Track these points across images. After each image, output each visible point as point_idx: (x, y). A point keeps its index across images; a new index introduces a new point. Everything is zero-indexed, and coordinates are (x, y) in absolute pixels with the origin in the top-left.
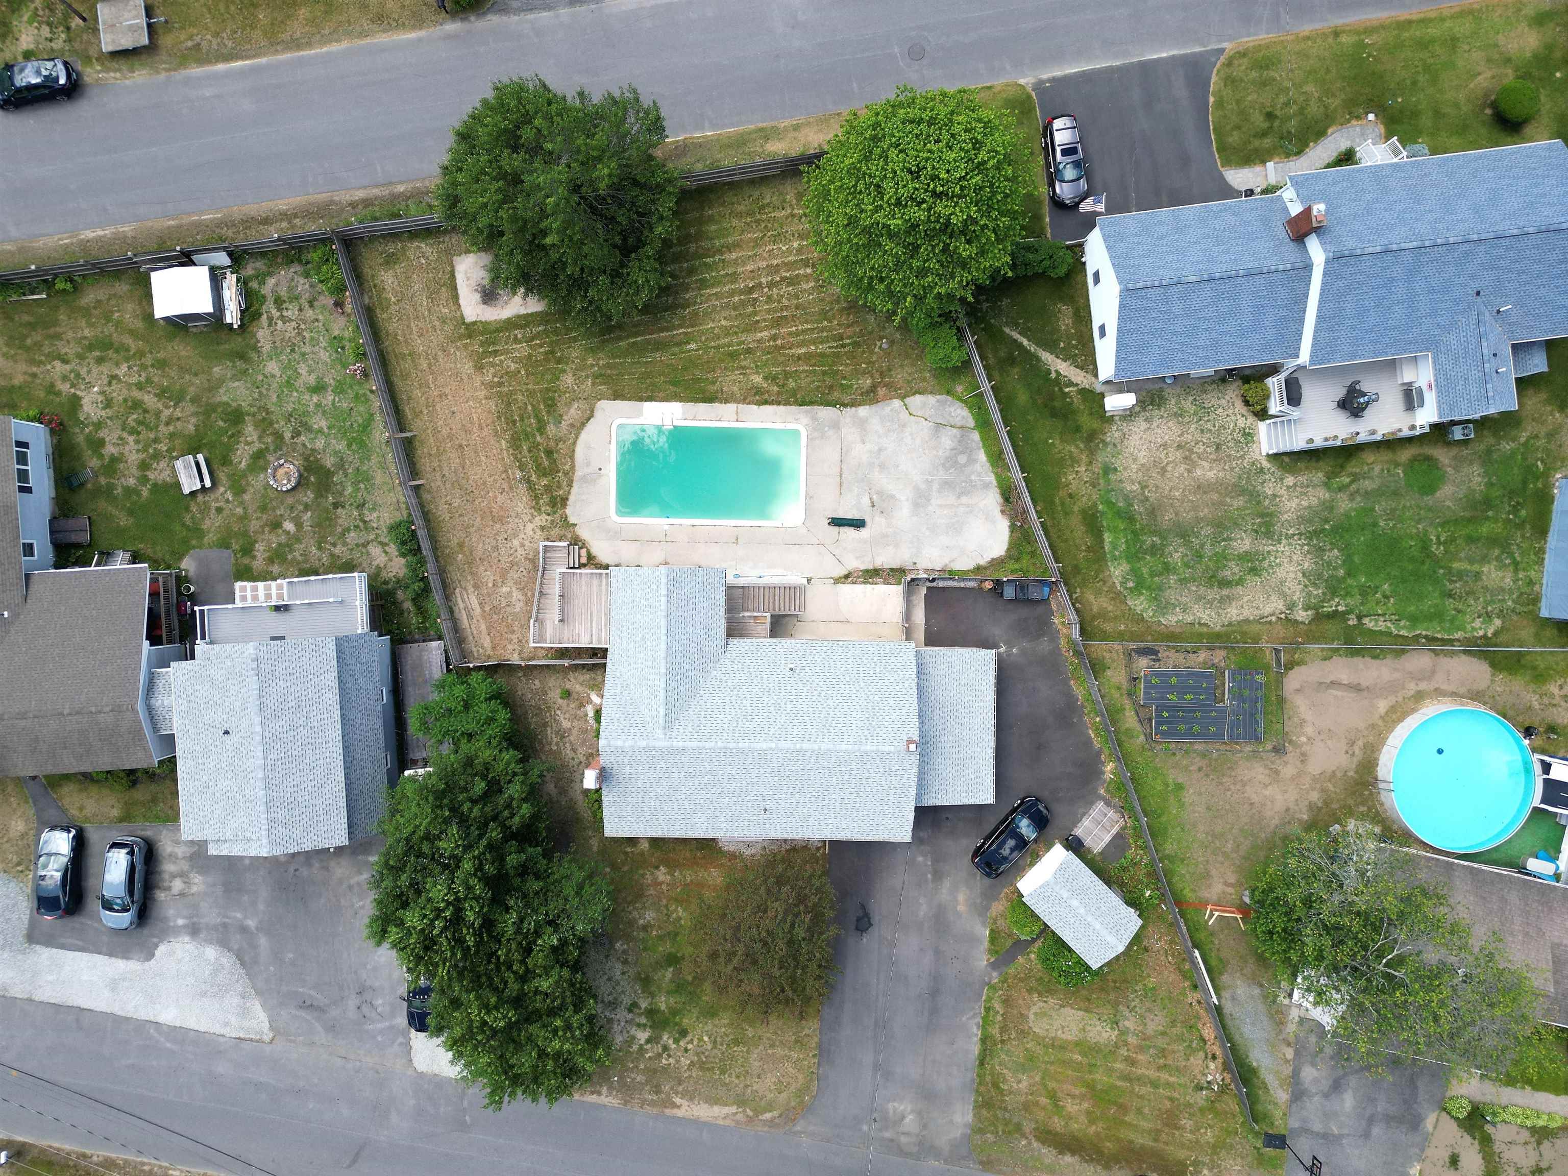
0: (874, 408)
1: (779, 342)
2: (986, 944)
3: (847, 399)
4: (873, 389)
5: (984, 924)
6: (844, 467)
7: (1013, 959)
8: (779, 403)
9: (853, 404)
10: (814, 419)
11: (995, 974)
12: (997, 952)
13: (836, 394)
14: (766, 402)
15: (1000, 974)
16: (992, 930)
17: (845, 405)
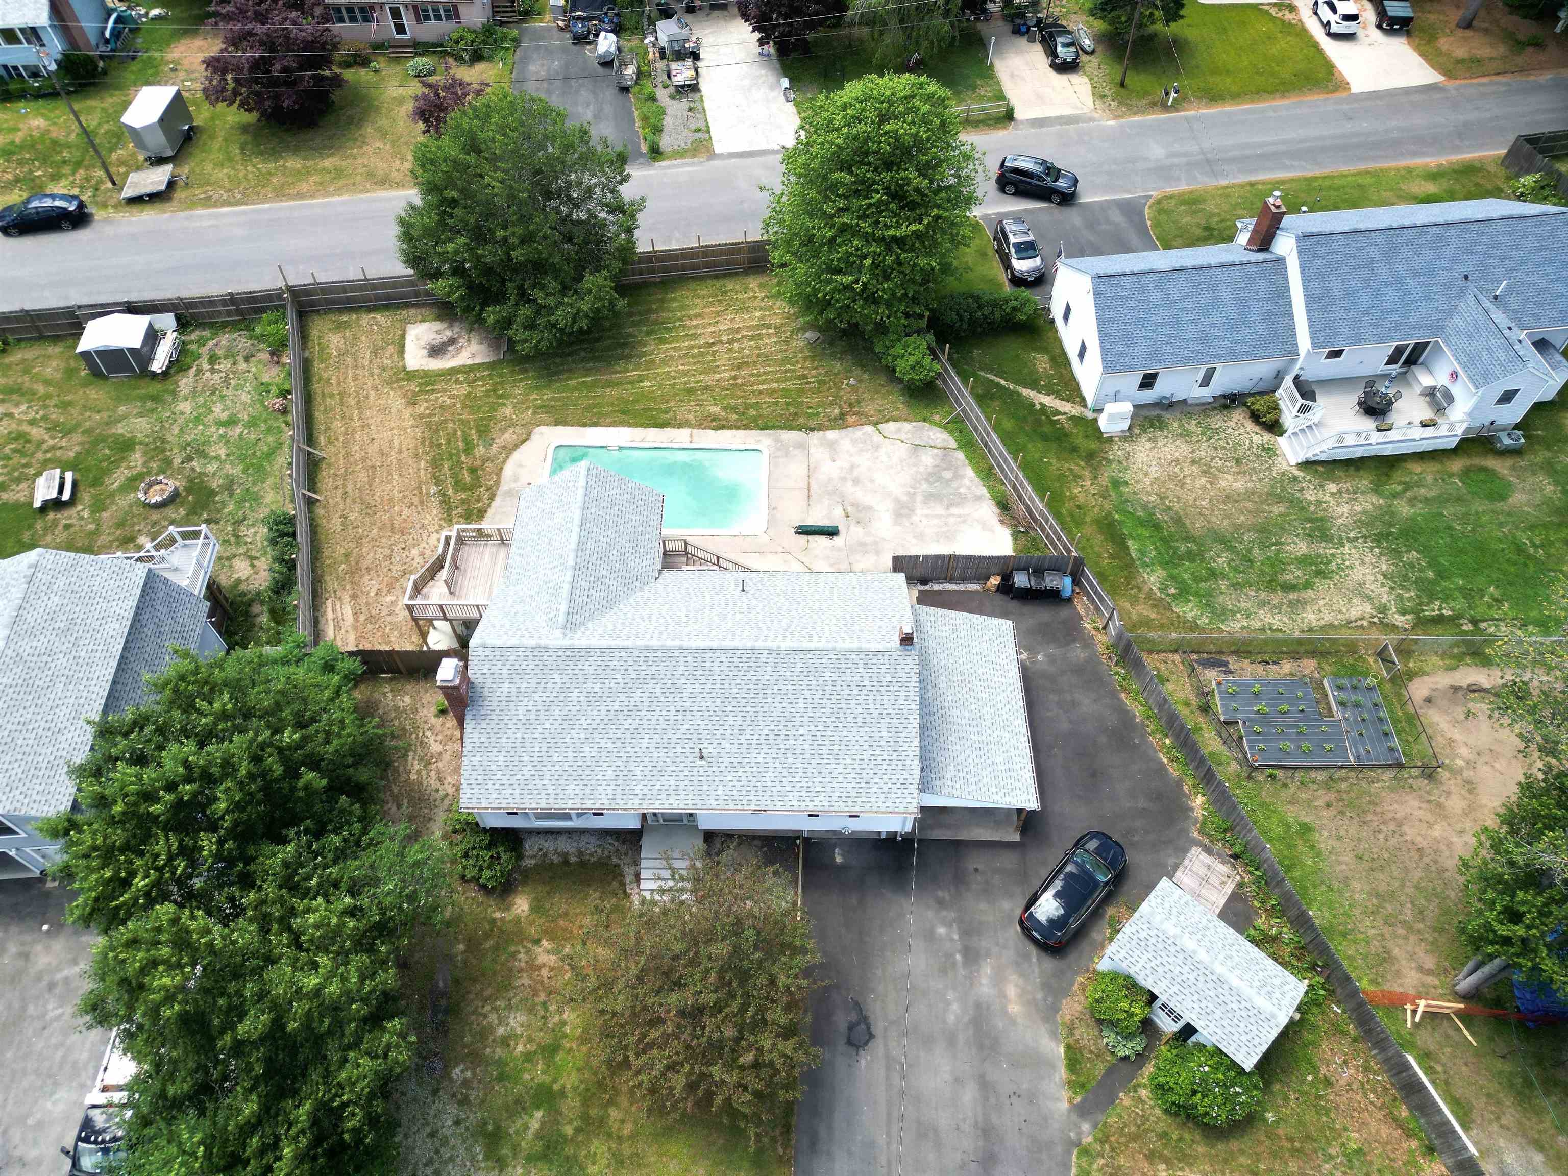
0: (844, 432)
1: (739, 381)
2: (1062, 1073)
3: (813, 423)
4: (842, 416)
5: (1054, 1035)
6: (813, 483)
7: (1111, 1100)
8: (738, 428)
9: (820, 428)
10: (777, 440)
11: (1086, 1127)
12: (1082, 1086)
13: (801, 420)
14: (723, 427)
15: (1095, 1126)
16: (1068, 1047)
17: (812, 430)
